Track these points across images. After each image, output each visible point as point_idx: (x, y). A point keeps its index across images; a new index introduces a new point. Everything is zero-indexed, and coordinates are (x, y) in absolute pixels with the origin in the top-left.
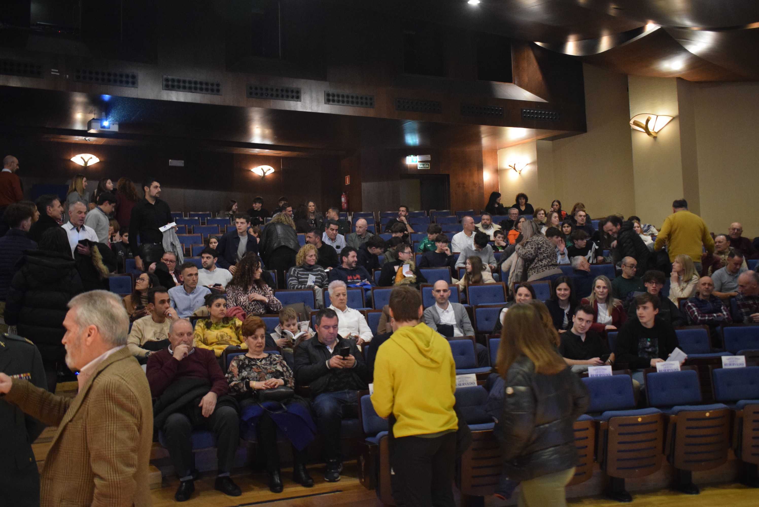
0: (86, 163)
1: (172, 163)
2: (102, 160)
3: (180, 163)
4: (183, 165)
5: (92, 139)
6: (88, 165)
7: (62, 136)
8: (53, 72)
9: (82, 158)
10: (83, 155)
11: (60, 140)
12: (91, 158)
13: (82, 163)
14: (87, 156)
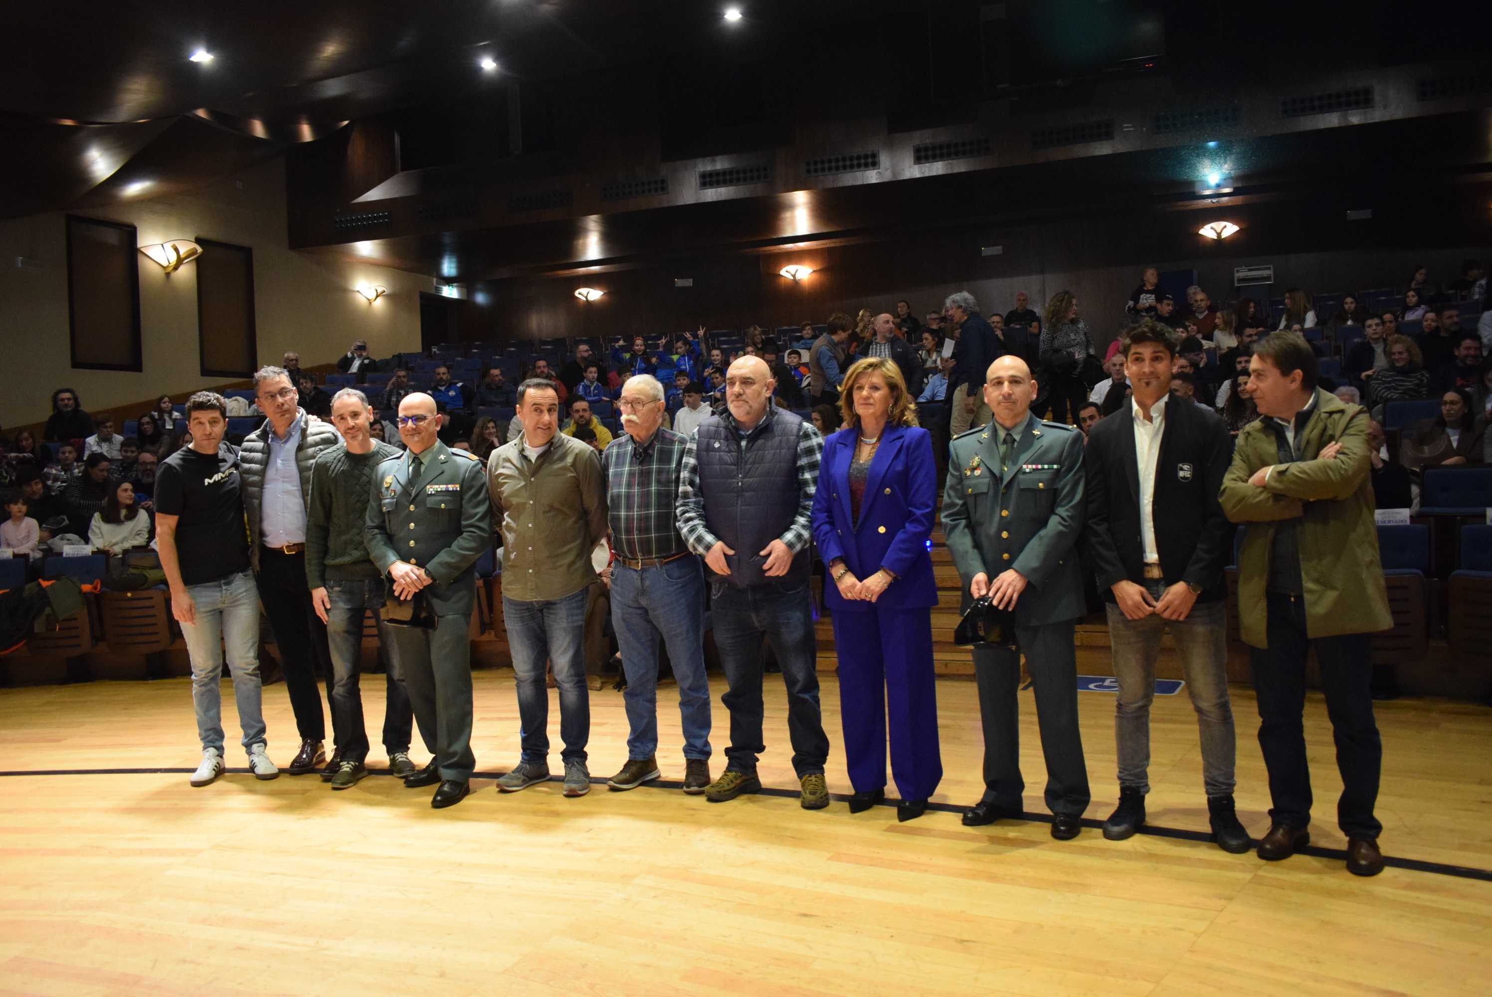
0: (1219, 234)
1: (1353, 215)
2: (1244, 226)
3: (1364, 214)
4: (1370, 217)
5: (1225, 199)
6: (1223, 237)
7: (1180, 203)
8: (1127, 127)
9: (1212, 228)
10: (1213, 225)
11: (1181, 208)
12: (1225, 227)
13: (1212, 235)
14: (1218, 225)
